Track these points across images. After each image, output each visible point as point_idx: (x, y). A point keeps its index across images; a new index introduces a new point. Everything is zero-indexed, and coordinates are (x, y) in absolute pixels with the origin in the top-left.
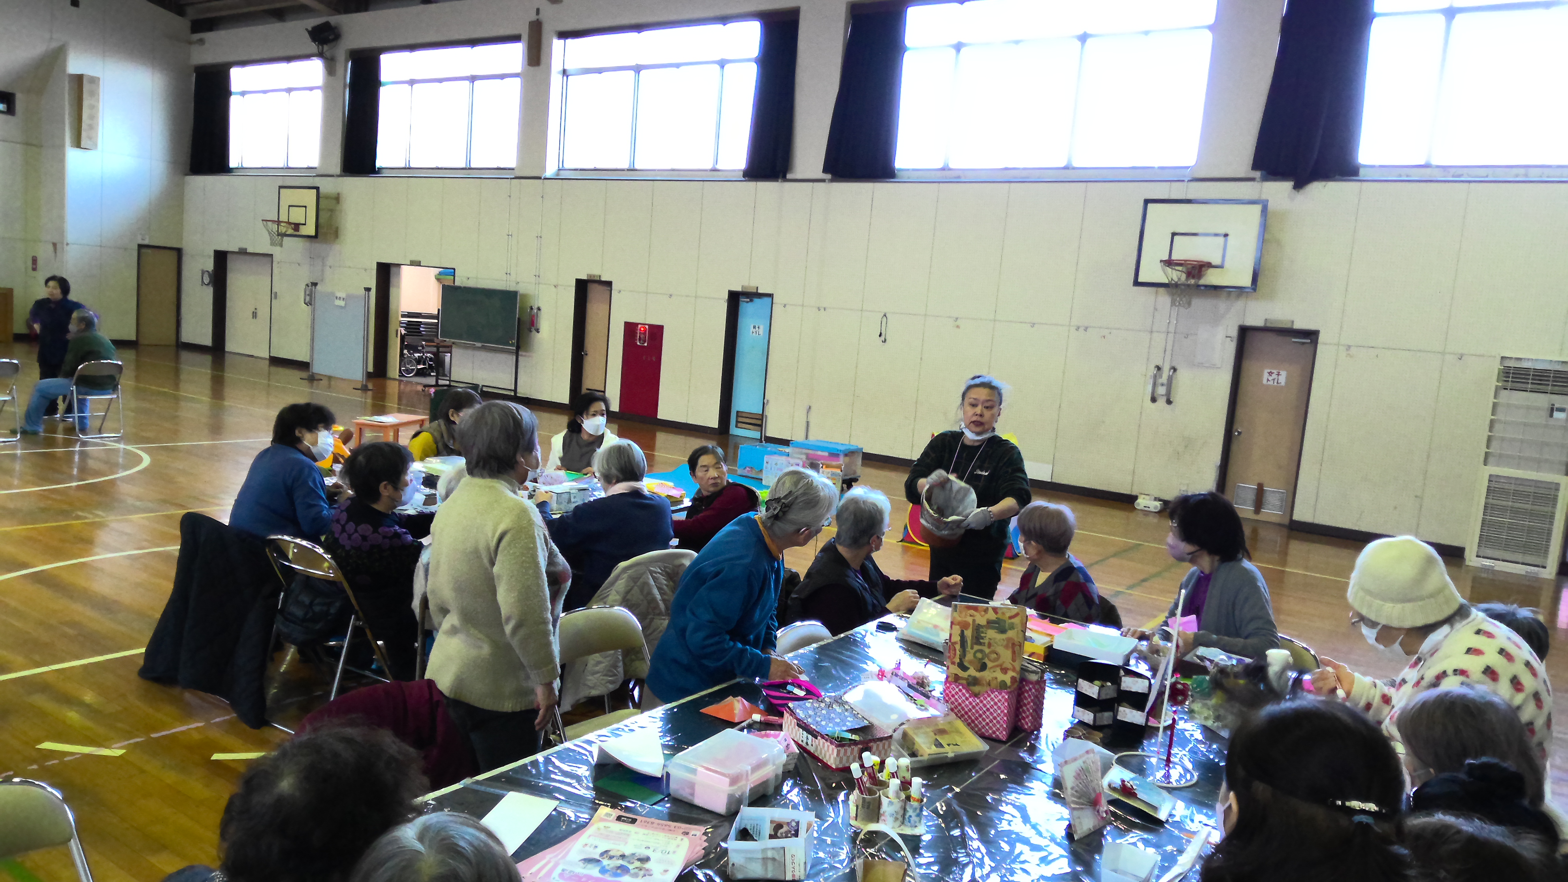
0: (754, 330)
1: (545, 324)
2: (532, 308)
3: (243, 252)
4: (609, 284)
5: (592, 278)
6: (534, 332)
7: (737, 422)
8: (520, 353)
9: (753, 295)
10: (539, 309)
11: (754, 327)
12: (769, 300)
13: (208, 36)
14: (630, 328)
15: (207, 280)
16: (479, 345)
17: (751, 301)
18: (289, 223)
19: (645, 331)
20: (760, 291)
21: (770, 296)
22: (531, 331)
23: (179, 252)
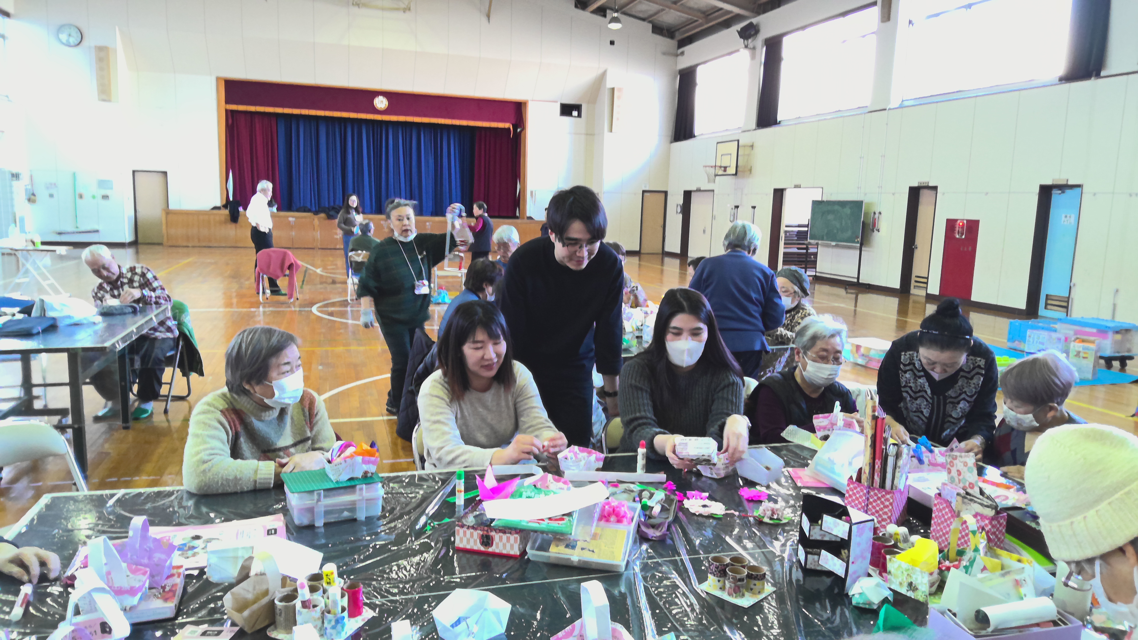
0: (1066, 219)
1: (883, 225)
2: (875, 213)
3: (699, 190)
4: (935, 188)
5: (922, 185)
6: (876, 232)
7: (1046, 304)
8: (863, 249)
9: (1063, 187)
10: (880, 213)
11: (1066, 217)
12: (1079, 189)
13: (687, 49)
14: (951, 224)
15: (679, 210)
16: (834, 243)
17: (1063, 192)
18: (721, 167)
19: (963, 225)
20: (1070, 183)
21: (1079, 186)
22: (873, 231)
23: (666, 193)
